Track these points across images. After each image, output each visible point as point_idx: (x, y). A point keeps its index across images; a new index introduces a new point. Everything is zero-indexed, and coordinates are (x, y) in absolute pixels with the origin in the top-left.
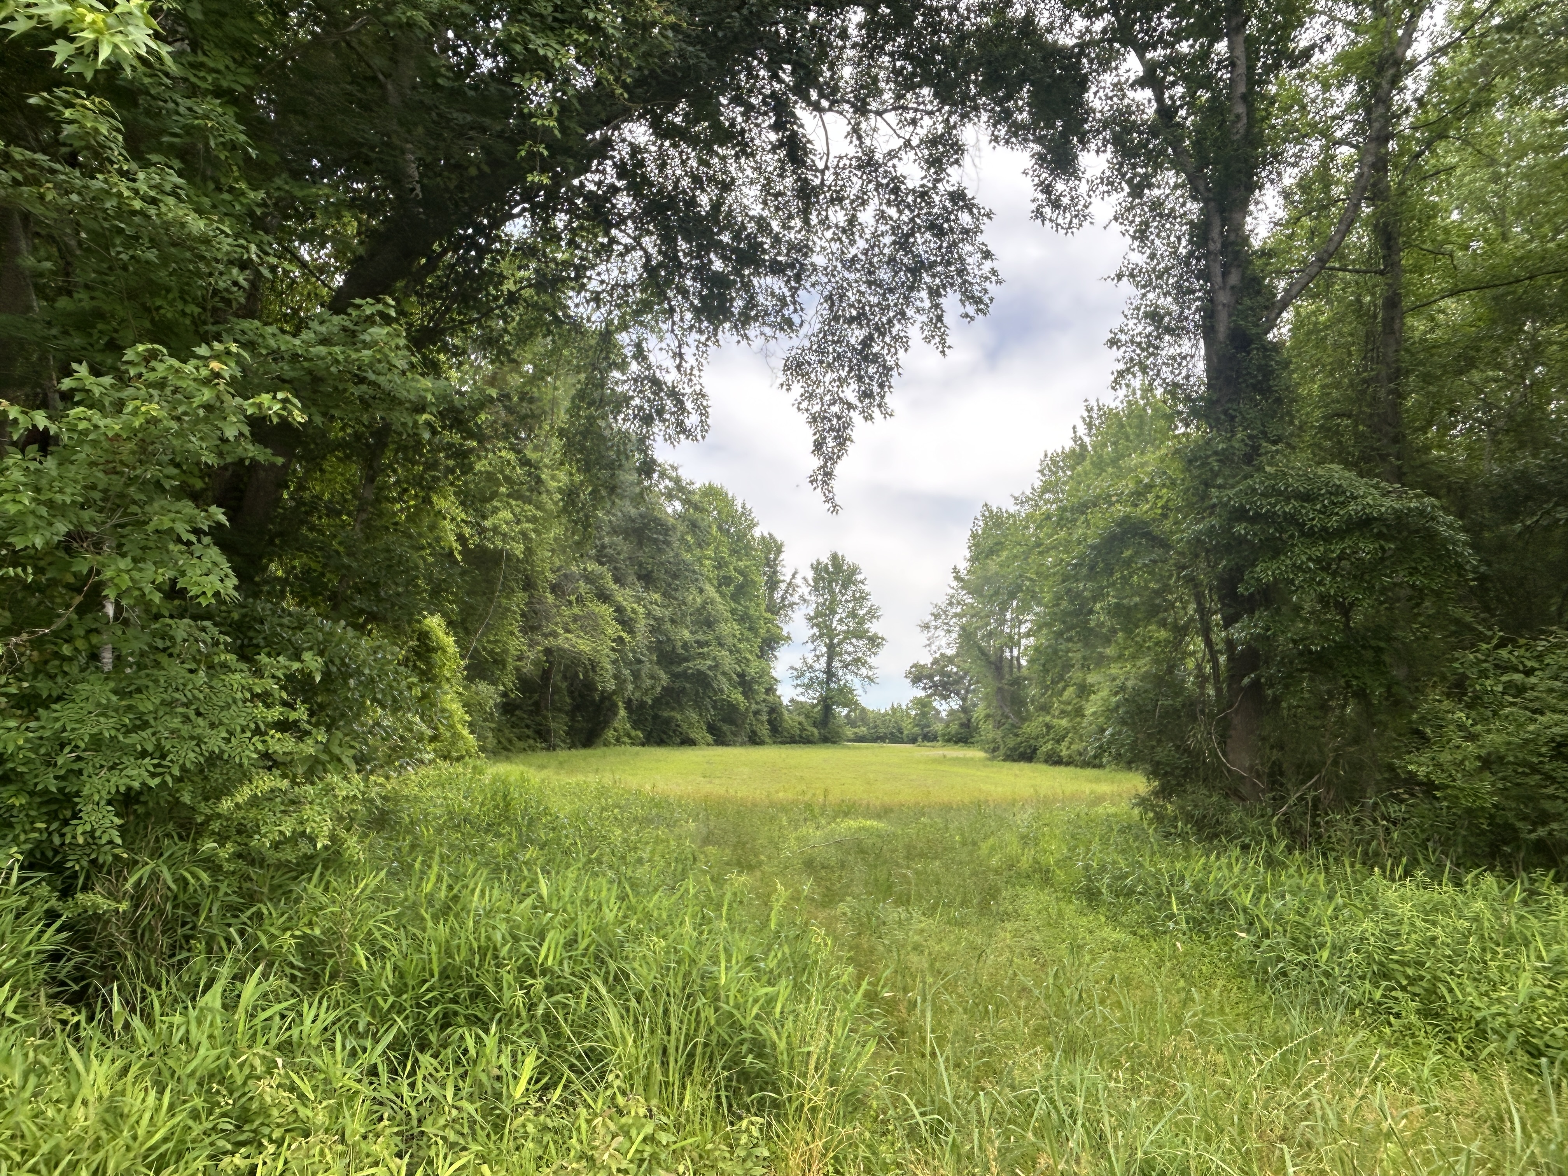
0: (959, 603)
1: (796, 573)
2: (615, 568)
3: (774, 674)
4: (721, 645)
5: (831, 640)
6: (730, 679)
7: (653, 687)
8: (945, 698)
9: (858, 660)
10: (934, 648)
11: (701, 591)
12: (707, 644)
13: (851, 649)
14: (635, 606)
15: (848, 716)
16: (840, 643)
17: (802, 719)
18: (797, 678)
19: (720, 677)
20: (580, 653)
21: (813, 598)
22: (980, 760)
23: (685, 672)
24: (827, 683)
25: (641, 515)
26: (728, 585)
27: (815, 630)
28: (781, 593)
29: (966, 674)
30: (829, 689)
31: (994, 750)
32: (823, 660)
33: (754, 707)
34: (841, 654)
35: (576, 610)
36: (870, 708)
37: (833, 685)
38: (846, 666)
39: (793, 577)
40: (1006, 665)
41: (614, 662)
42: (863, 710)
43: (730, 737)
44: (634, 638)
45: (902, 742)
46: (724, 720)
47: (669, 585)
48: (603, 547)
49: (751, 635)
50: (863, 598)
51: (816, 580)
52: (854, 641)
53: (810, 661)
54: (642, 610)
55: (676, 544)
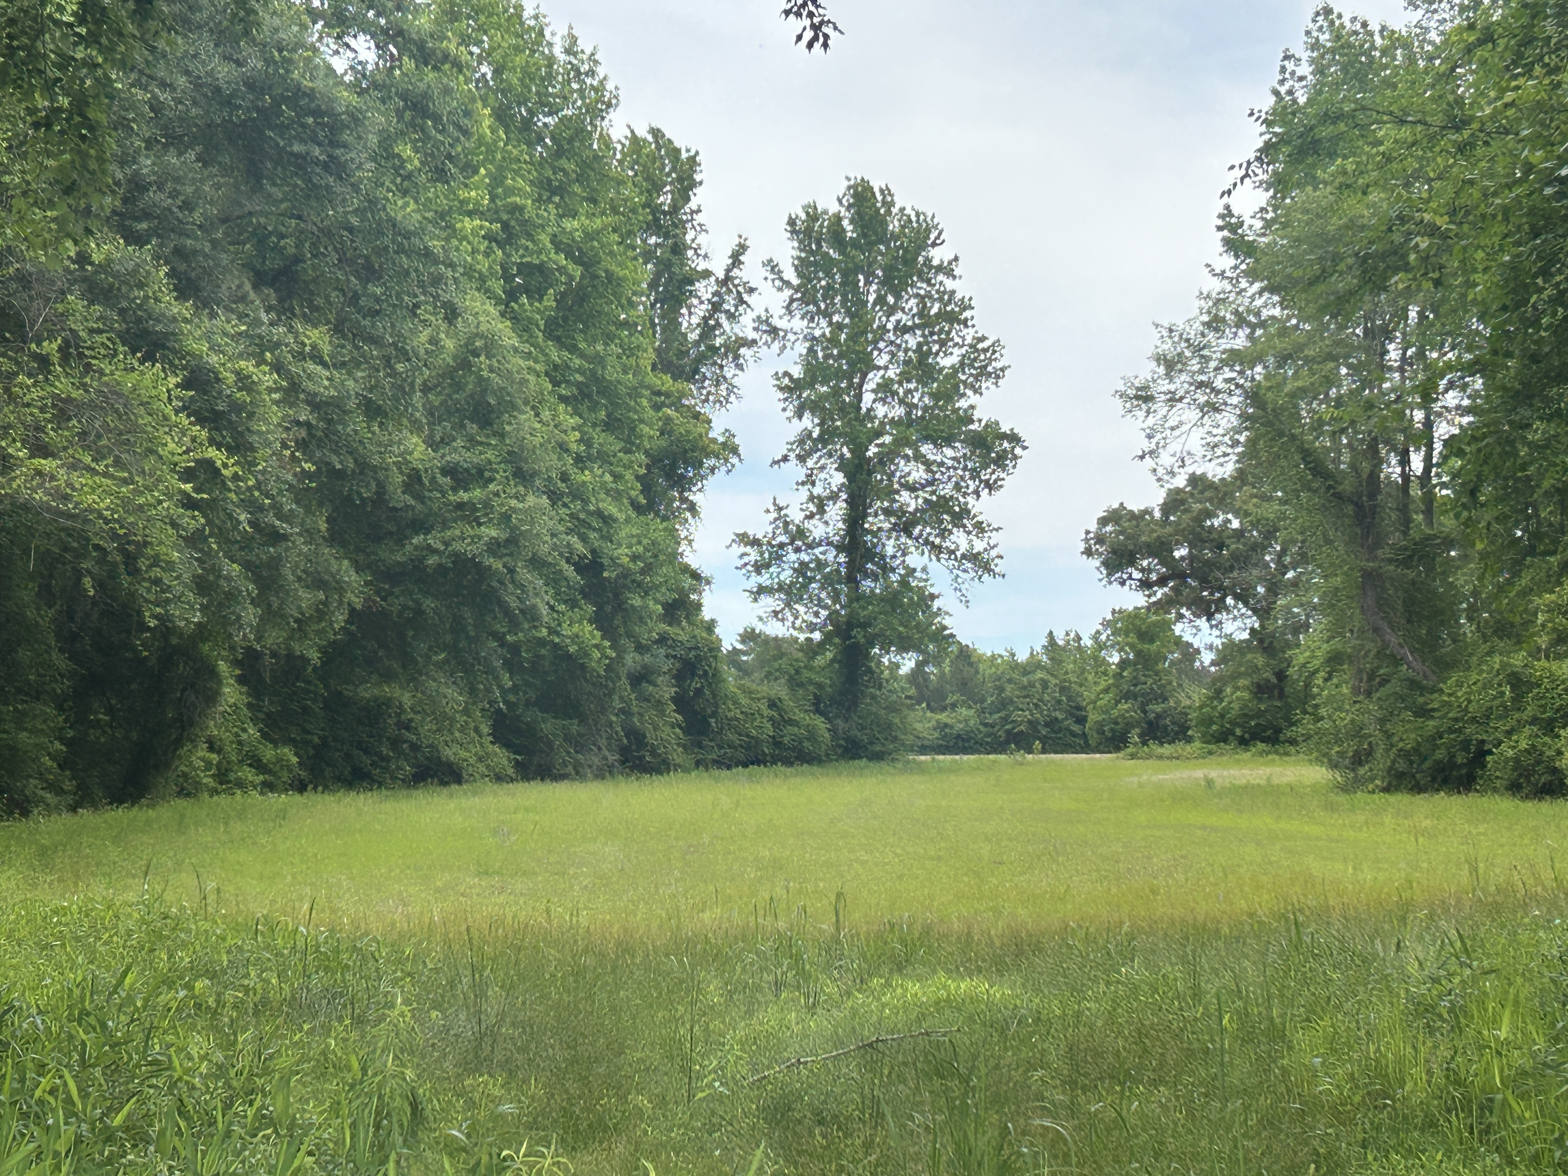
0: (1241, 321)
1: (742, 248)
2: (178, 252)
3: (691, 559)
4: (523, 476)
5: (859, 450)
6: (555, 580)
7: (321, 612)
8: (1208, 610)
9: (942, 505)
10: (1166, 459)
11: (452, 314)
12: (480, 475)
13: (918, 473)
14: (247, 366)
15: (918, 674)
16: (888, 456)
17: (780, 689)
18: (759, 568)
19: (524, 574)
20: (83, 516)
21: (798, 324)
22: (1315, 788)
23: (417, 564)
24: (851, 580)
25: (250, 85)
26: (536, 294)
27: (808, 422)
28: (701, 311)
29: (1269, 535)
30: (857, 597)
31: (1358, 760)
32: (836, 511)
33: (632, 660)
34: (889, 493)
35: (63, 386)
36: (985, 649)
37: (867, 585)
38: (906, 525)
39: (736, 259)
40: (1388, 504)
41: (194, 540)
42: (965, 654)
44: (249, 465)
45: (1086, 748)
46: (542, 704)
47: (354, 299)
48: (137, 185)
49: (612, 443)
50: (953, 318)
51: (801, 268)
52: (926, 449)
53: (796, 516)
54: (267, 378)
55: (366, 172)
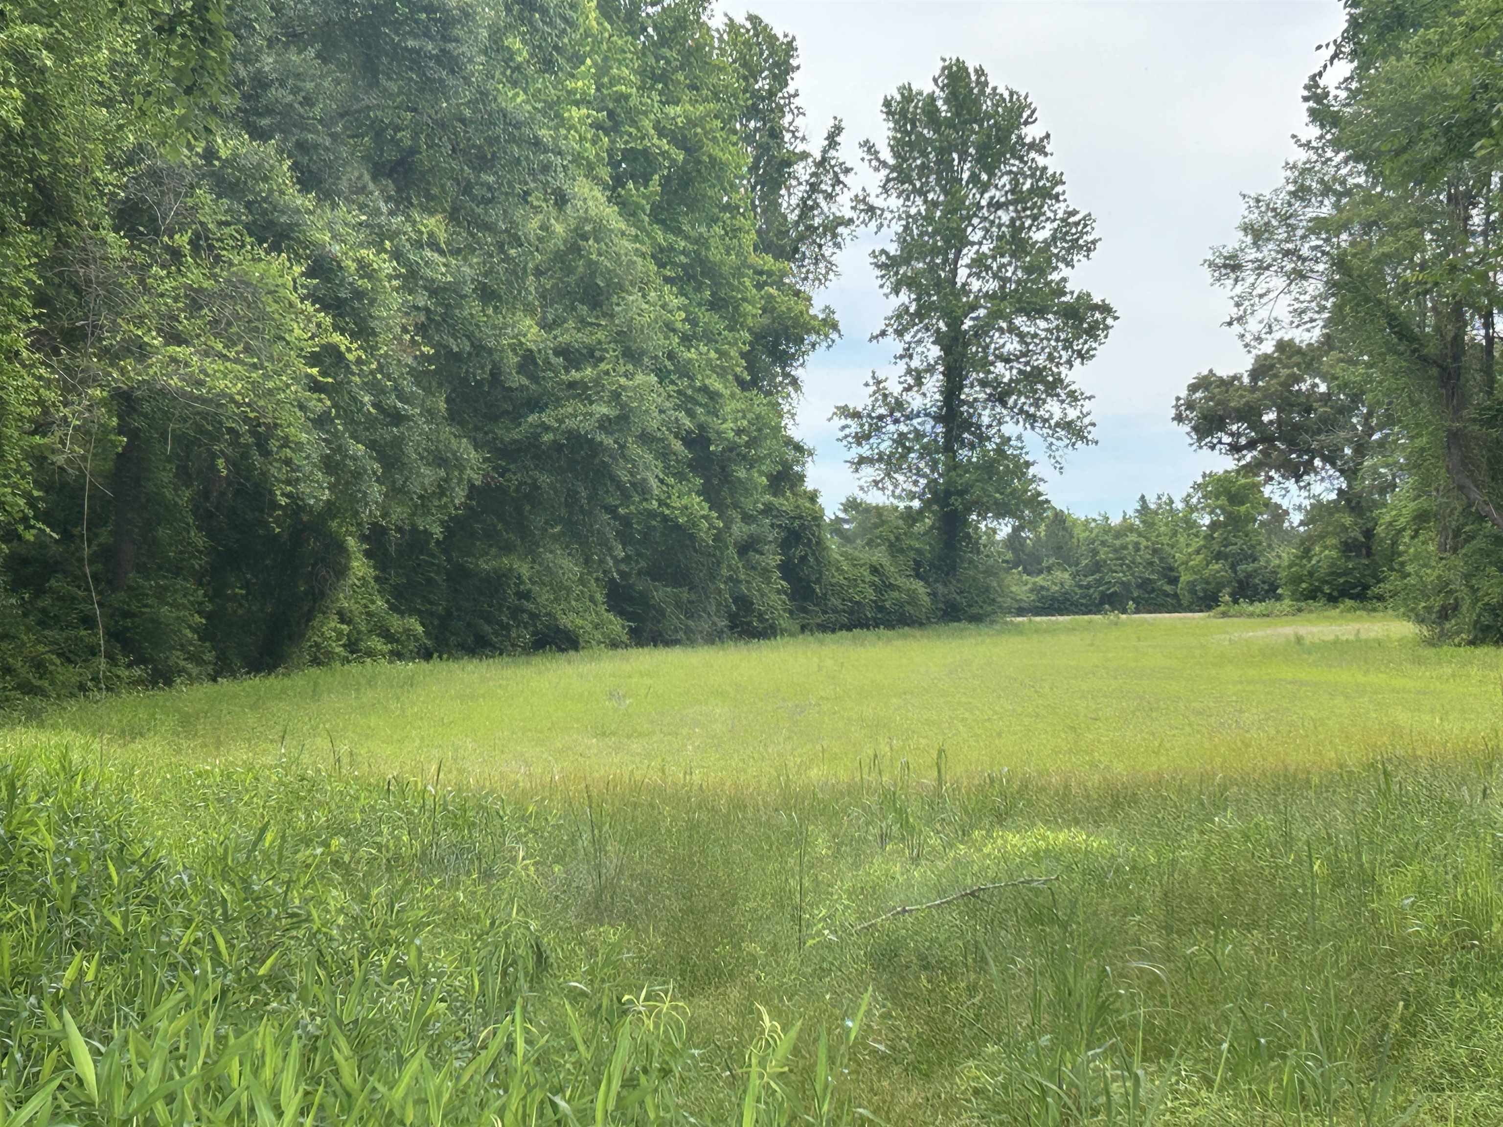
0: (1327, 190)
1: (838, 130)
2: (302, 146)
3: (795, 432)
4: (632, 355)
5: (954, 324)
6: (664, 454)
7: (442, 490)
8: (1296, 472)
9: (1035, 376)
10: (1254, 325)
11: (563, 200)
12: (592, 355)
13: (1012, 346)
14: (369, 254)
15: (1014, 539)
16: (982, 330)
17: (880, 556)
18: (860, 438)
19: (635, 449)
20: (217, 401)
21: (894, 202)
22: (1402, 642)
23: (533, 440)
24: (948, 449)
26: (642, 179)
27: (906, 297)
28: (800, 191)
29: (1356, 399)
30: (954, 466)
31: (1444, 614)
32: (933, 384)
33: (739, 530)
34: (985, 364)
35: (195, 276)
36: (1077, 512)
37: (964, 454)
38: (1000, 396)
39: (832, 140)
40: (1472, 363)
41: (321, 422)
42: (1060, 519)
43: (674, 619)
44: (371, 349)
45: (1177, 606)
46: (655, 573)
47: (467, 189)
48: (261, 82)
49: (718, 323)
50: (1044, 193)
51: (897, 148)
52: (1020, 321)
53: (894, 388)
54: (386, 266)
55: (477, 65)
